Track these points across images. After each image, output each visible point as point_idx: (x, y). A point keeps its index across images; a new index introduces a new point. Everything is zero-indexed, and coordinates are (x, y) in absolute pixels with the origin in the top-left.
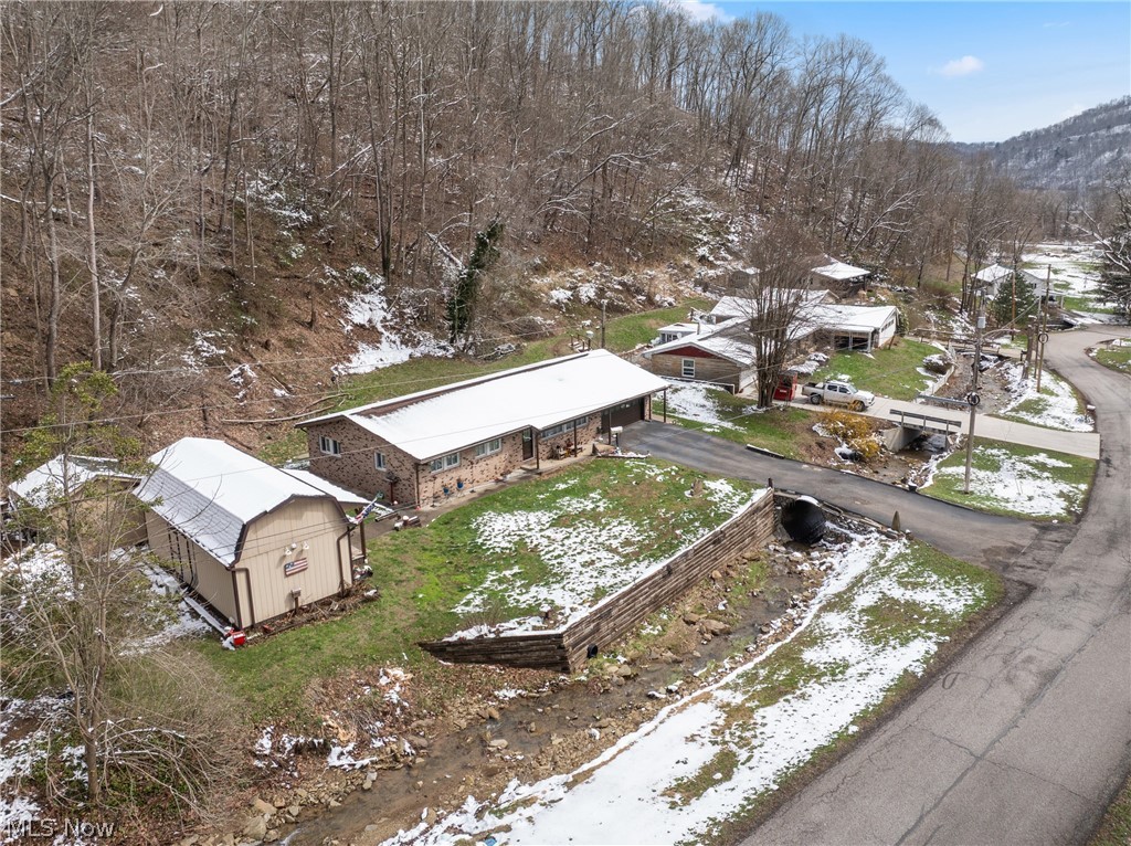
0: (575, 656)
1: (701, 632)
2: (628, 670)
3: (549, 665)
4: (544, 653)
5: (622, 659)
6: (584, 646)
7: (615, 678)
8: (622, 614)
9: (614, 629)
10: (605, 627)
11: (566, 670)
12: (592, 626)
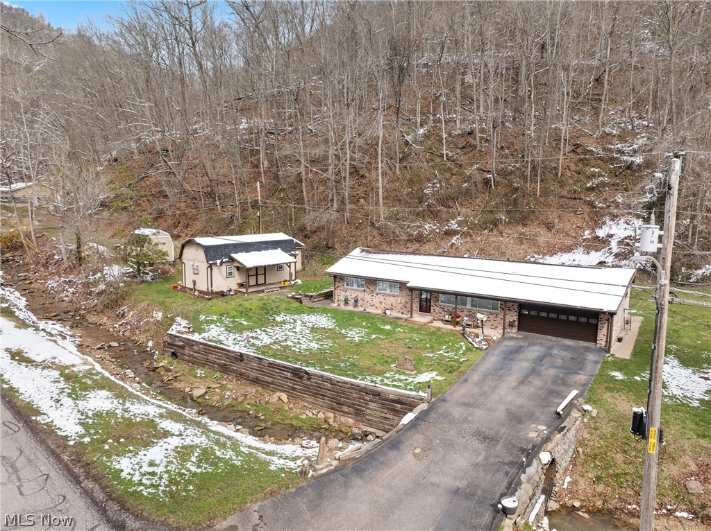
8: (199, 353)
9: (192, 356)
10: (187, 351)
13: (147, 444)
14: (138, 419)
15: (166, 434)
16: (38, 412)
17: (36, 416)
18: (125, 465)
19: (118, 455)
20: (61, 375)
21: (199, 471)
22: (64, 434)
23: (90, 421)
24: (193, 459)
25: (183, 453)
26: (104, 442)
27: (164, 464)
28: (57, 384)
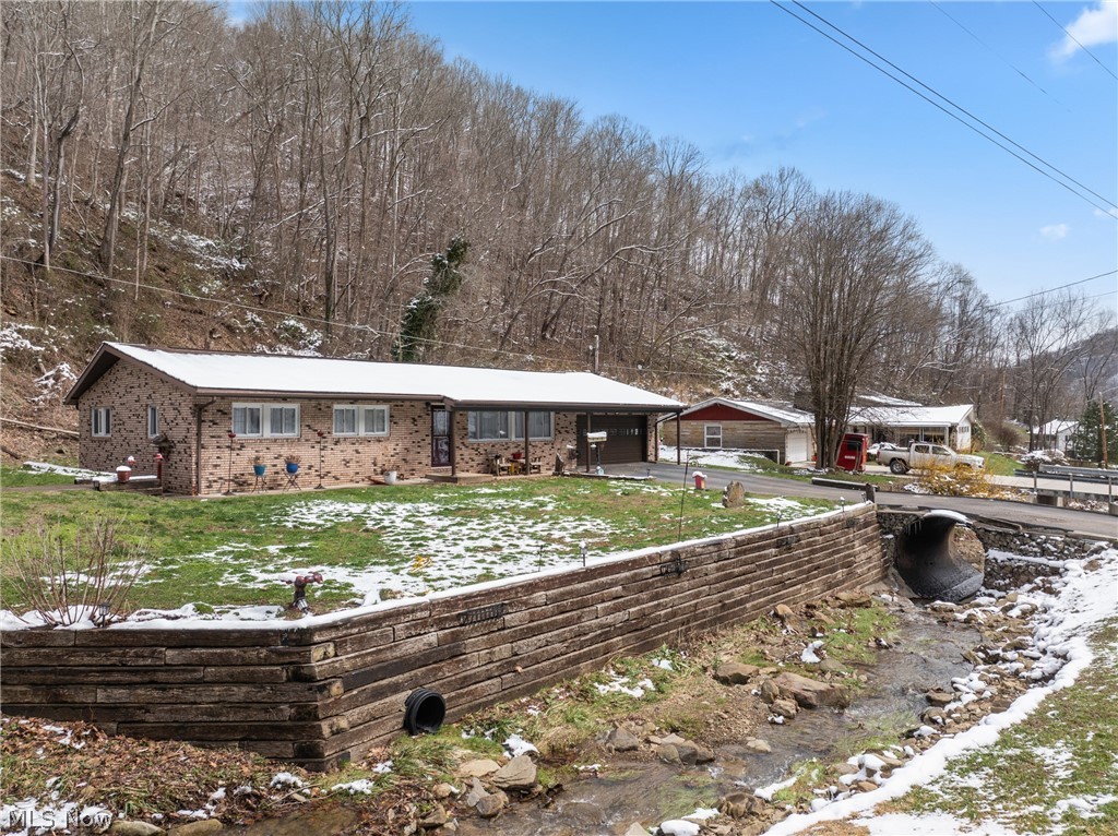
0: (355, 714)
1: (767, 697)
2: (528, 773)
3: (253, 737)
4: (240, 692)
5: (519, 745)
6: (396, 689)
7: (478, 793)
8: (538, 630)
9: (509, 665)
10: (477, 653)
11: (309, 757)
12: (432, 637)
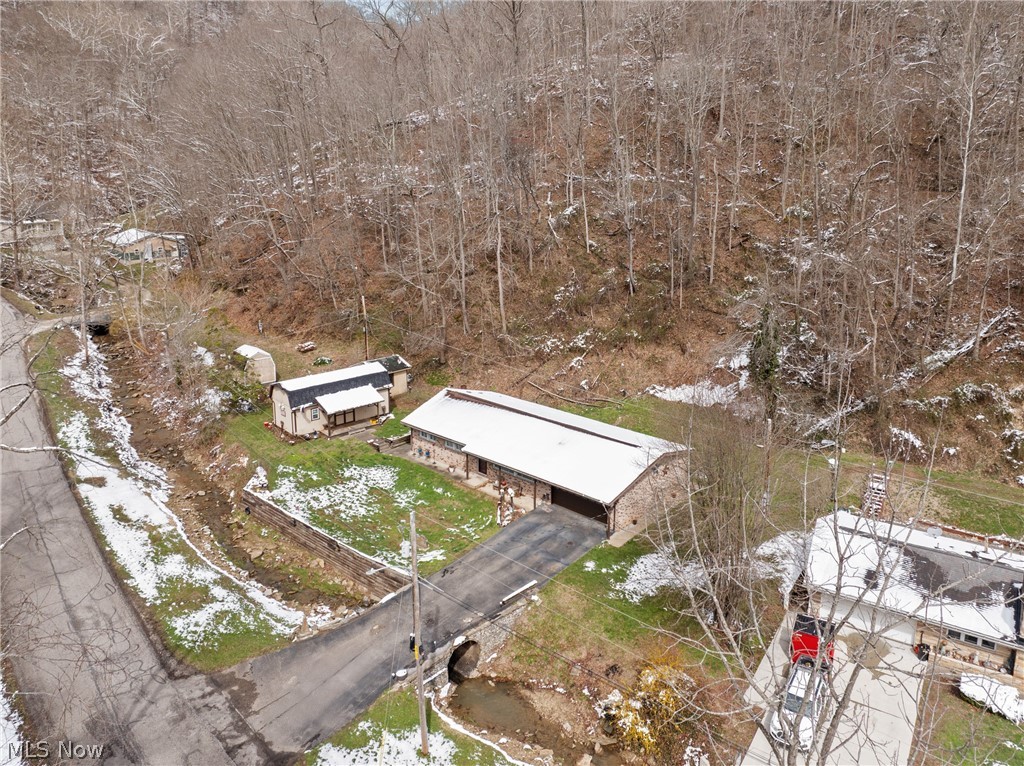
13: (198, 608)
14: (197, 585)
15: (214, 599)
16: (129, 577)
17: (127, 579)
18: (179, 624)
19: (176, 616)
20: (149, 537)
21: (225, 632)
22: (144, 596)
23: (164, 585)
24: (224, 622)
25: (219, 617)
26: (170, 604)
27: (204, 625)
28: (145, 547)
